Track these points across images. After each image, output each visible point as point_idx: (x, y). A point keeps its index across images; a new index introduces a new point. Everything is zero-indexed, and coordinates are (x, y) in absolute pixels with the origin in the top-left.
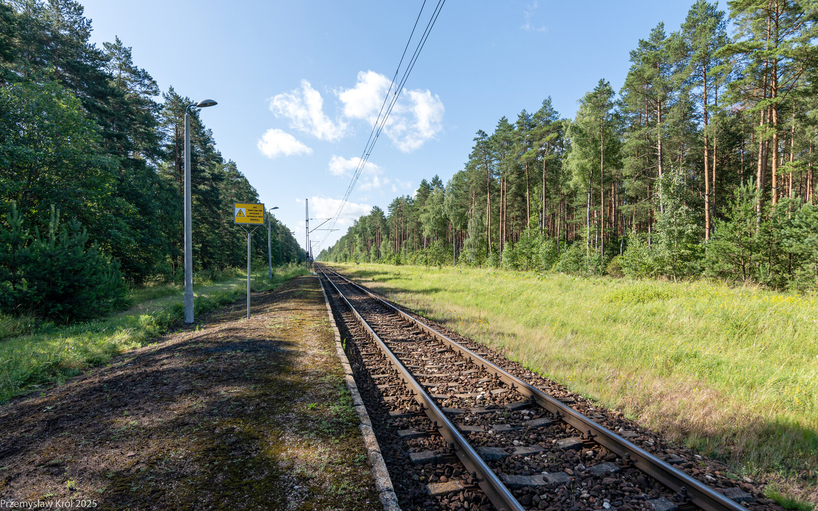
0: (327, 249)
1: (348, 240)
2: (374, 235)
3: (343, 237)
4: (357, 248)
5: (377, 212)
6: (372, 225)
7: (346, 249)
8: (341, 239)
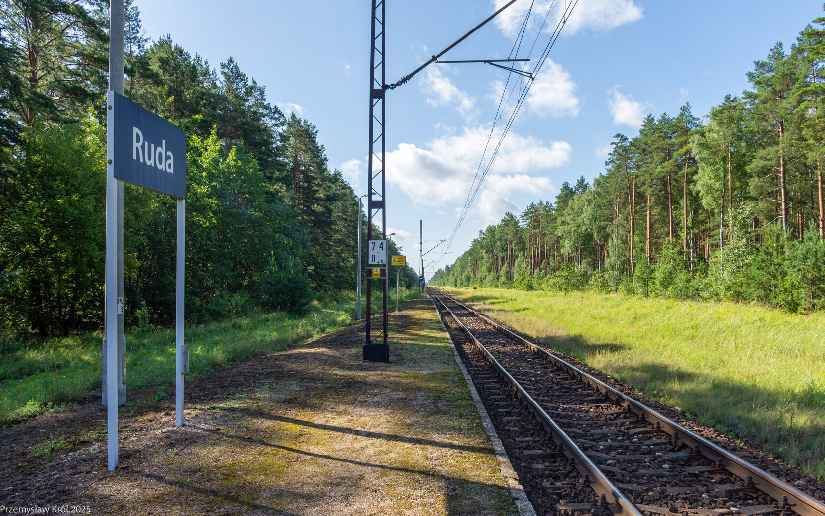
0: (444, 268)
1: (472, 257)
2: (506, 250)
3: (466, 253)
4: (484, 268)
5: (510, 220)
6: (504, 238)
7: (469, 269)
8: (463, 256)
